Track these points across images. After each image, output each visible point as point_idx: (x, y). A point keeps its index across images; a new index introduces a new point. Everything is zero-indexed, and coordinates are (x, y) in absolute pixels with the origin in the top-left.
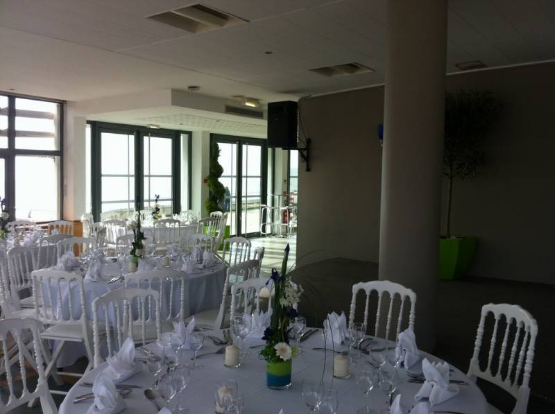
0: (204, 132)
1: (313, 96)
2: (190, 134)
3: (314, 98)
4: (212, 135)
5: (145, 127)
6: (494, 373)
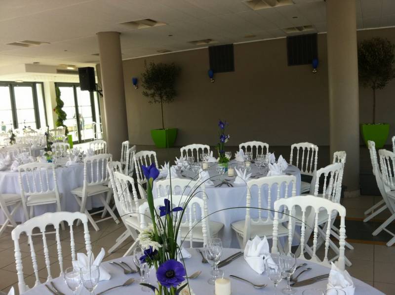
0: (50, 82)
2: (42, 83)
4: (56, 83)
5: (14, 82)
6: (304, 171)
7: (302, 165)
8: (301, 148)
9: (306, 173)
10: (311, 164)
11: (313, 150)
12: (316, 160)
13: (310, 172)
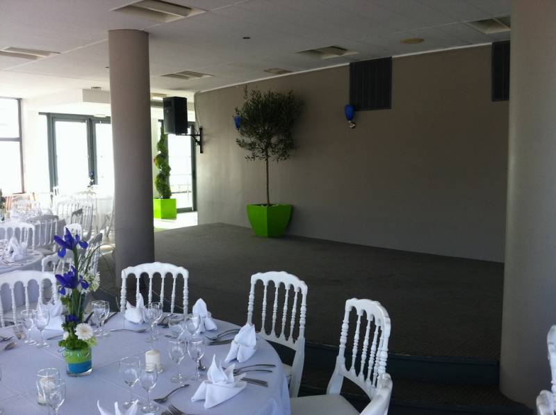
1: (203, 91)
3: (203, 93)
6: (278, 335)
7: (274, 321)
8: (271, 283)
9: (281, 340)
10: (293, 322)
11: (296, 290)
12: (303, 315)
13: (291, 338)
